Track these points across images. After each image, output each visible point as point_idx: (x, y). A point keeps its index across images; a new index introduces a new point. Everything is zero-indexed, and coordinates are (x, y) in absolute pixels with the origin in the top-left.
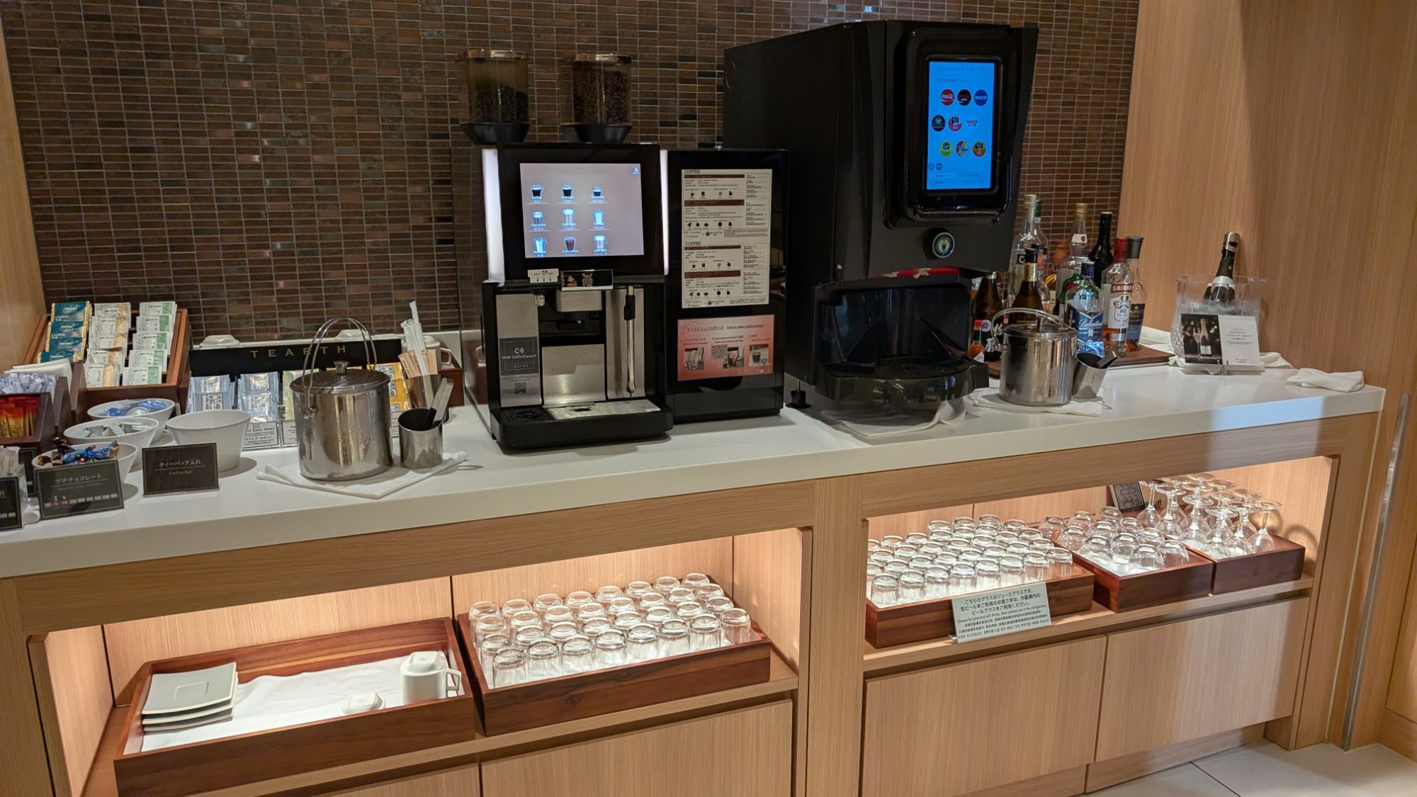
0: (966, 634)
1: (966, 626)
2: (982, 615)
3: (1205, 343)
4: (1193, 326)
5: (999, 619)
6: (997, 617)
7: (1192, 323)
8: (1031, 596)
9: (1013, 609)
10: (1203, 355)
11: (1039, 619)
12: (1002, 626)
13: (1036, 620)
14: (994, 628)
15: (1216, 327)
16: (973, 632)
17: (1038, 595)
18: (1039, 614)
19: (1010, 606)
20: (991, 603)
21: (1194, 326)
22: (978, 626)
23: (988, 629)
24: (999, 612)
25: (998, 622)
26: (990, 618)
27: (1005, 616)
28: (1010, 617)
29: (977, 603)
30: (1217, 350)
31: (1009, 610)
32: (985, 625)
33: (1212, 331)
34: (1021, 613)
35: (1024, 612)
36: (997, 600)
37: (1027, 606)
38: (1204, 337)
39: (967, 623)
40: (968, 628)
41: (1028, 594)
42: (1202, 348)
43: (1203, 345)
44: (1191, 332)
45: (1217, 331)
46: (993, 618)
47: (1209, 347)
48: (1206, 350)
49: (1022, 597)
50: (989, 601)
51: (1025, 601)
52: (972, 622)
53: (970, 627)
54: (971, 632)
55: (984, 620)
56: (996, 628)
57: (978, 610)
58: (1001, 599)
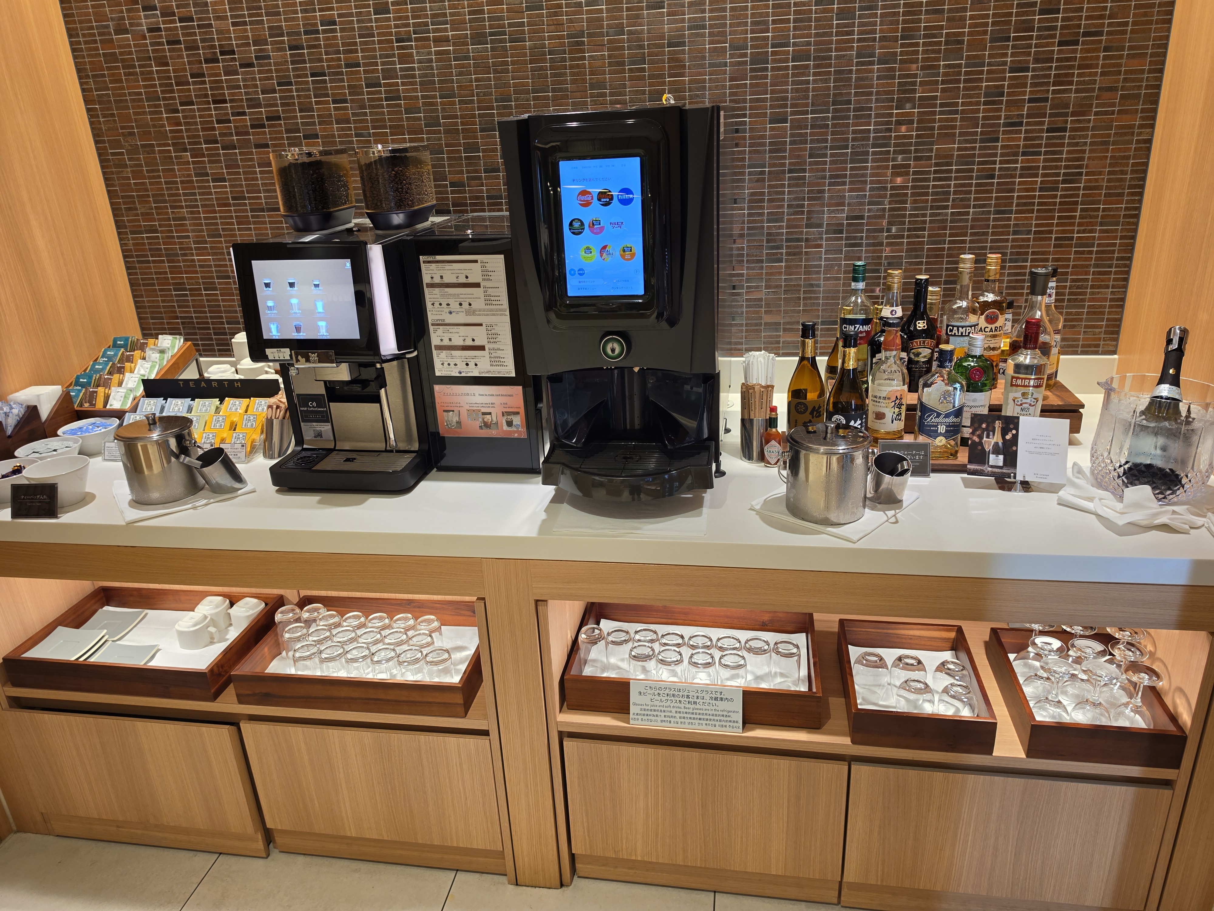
0: (640, 717)
1: (641, 710)
2: (662, 704)
3: (996, 451)
4: (984, 430)
5: (680, 712)
6: (678, 710)
7: (984, 426)
8: (722, 699)
9: (698, 706)
10: (992, 467)
11: (728, 724)
12: (683, 720)
13: (724, 724)
14: (672, 720)
15: (1014, 432)
16: (649, 718)
17: (732, 700)
18: (728, 719)
19: (695, 703)
20: (674, 695)
21: (987, 429)
22: (655, 713)
23: (666, 719)
24: (682, 706)
25: (678, 715)
26: (669, 709)
27: (688, 711)
28: (693, 713)
29: (658, 691)
30: (1011, 460)
31: (694, 706)
32: (663, 714)
33: (1008, 437)
34: (707, 712)
35: (711, 713)
36: (681, 694)
37: (715, 707)
38: (996, 444)
39: (643, 707)
40: (643, 712)
41: (719, 696)
42: (992, 457)
43: (993, 453)
44: (981, 437)
45: (1015, 437)
46: (674, 710)
47: (1001, 457)
48: (996, 460)
49: (711, 698)
50: (671, 693)
51: (714, 702)
52: (649, 708)
53: (646, 713)
54: (646, 717)
55: (663, 709)
56: (675, 720)
57: (657, 697)
58: (686, 694)
